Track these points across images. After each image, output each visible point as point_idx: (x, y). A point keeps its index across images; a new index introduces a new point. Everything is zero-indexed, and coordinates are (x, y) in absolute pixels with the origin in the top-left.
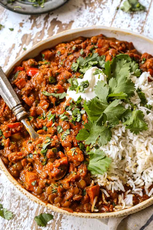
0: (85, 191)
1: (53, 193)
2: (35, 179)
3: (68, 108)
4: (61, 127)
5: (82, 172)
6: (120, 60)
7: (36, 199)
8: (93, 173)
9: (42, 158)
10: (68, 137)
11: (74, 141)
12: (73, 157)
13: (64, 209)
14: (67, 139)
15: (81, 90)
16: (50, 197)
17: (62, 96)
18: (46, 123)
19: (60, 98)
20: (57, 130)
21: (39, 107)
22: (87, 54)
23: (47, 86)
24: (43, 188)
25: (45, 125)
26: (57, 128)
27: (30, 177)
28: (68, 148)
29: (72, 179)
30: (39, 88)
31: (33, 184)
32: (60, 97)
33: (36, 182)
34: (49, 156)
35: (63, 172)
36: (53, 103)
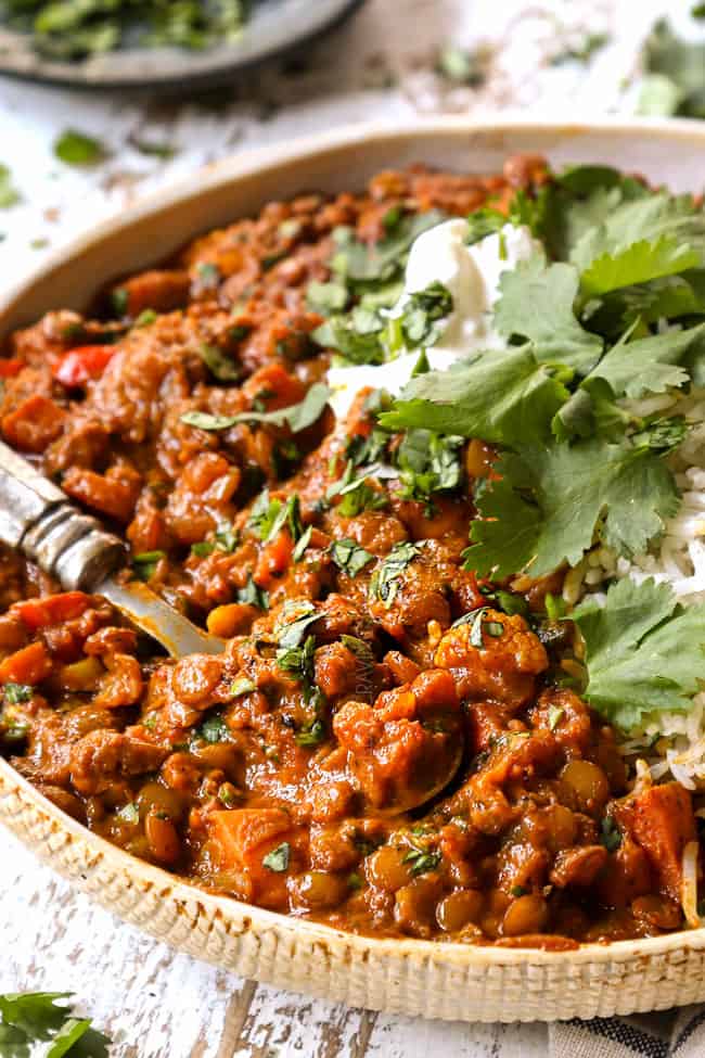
0: (614, 827)
1: (417, 872)
2: (278, 836)
3: (367, 447)
4: (355, 546)
5: (563, 720)
7: (320, 932)
8: (627, 719)
9: (290, 705)
10: (414, 575)
11: (454, 585)
12: (483, 653)
13: (515, 946)
14: (411, 583)
16: (403, 897)
17: (302, 416)
18: (248, 564)
19: (296, 428)
20: (332, 564)
21: (180, 508)
23: (197, 392)
24: (346, 871)
25: (250, 575)
26: (330, 554)
27: (245, 828)
28: (432, 624)
29: (513, 762)
30: (147, 420)
31: (275, 861)
32: (296, 421)
33: (286, 851)
34: (336, 681)
35: (447, 742)
36: (259, 467)
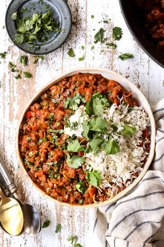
6: (95, 98)
15: (73, 128)
17: (61, 132)
22: (72, 93)
